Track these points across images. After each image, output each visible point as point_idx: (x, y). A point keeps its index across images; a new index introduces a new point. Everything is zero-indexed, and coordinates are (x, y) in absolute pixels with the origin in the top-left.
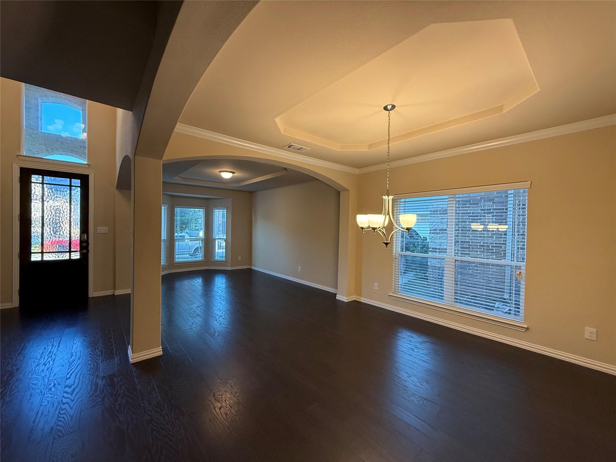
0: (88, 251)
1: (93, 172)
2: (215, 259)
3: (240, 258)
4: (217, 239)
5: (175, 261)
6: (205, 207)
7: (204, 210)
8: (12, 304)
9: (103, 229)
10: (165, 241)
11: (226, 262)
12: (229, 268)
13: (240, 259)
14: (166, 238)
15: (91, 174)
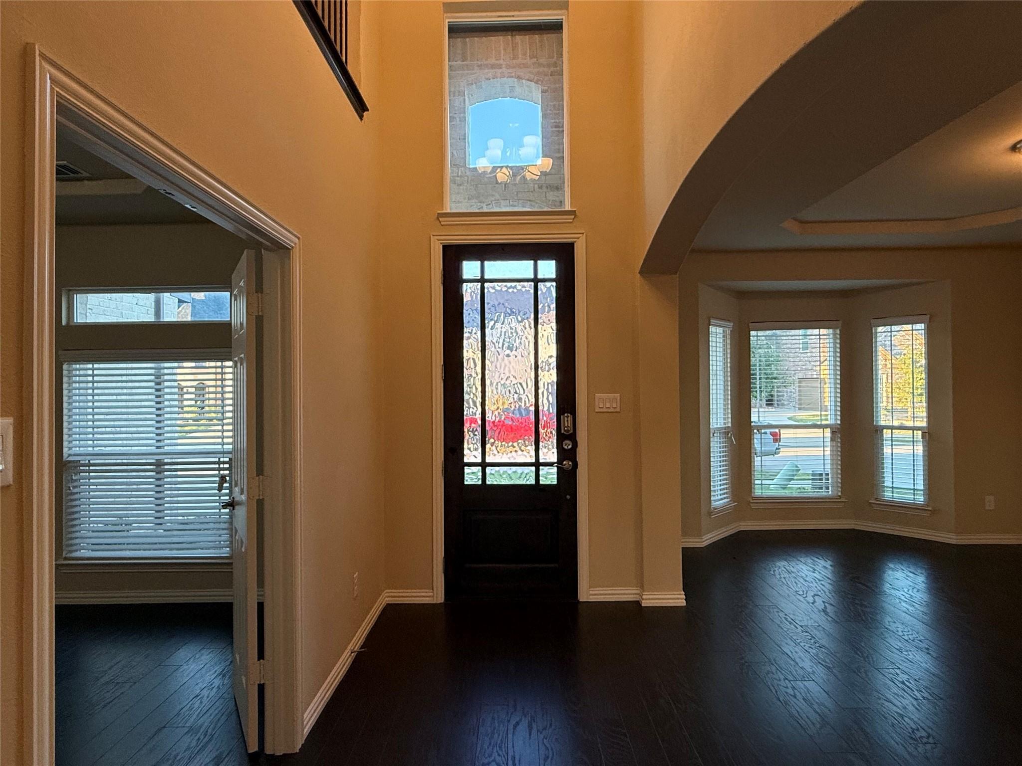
0: (575, 465)
1: (583, 233)
2: (884, 496)
3: (990, 502)
4: (888, 427)
5: (753, 495)
6: (840, 323)
7: (838, 332)
8: (431, 594)
9: (607, 401)
10: (728, 432)
11: (934, 512)
12: (951, 539)
13: (992, 508)
14: (730, 425)
15: (578, 238)
